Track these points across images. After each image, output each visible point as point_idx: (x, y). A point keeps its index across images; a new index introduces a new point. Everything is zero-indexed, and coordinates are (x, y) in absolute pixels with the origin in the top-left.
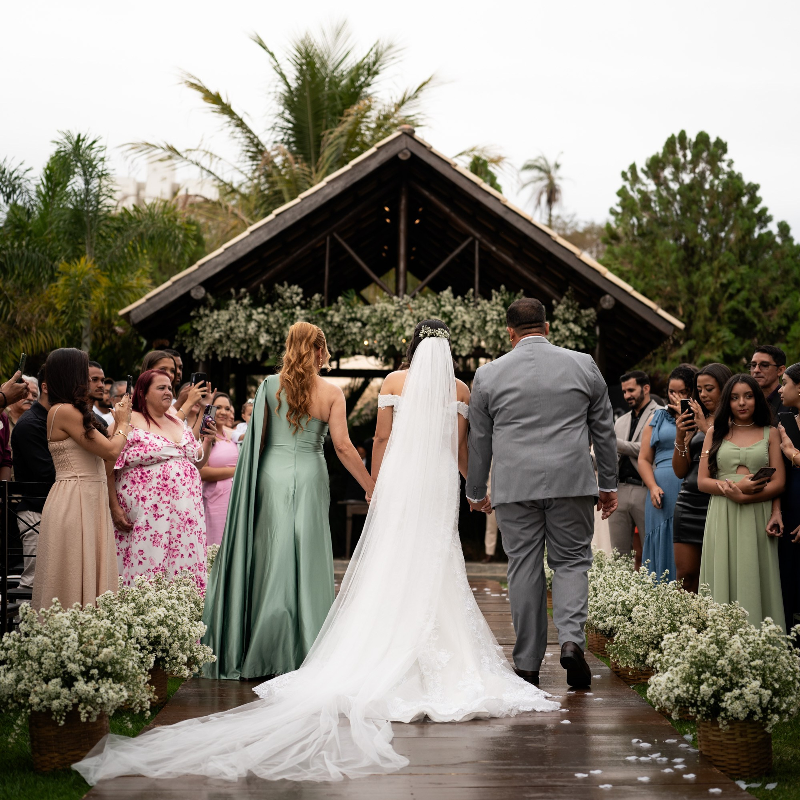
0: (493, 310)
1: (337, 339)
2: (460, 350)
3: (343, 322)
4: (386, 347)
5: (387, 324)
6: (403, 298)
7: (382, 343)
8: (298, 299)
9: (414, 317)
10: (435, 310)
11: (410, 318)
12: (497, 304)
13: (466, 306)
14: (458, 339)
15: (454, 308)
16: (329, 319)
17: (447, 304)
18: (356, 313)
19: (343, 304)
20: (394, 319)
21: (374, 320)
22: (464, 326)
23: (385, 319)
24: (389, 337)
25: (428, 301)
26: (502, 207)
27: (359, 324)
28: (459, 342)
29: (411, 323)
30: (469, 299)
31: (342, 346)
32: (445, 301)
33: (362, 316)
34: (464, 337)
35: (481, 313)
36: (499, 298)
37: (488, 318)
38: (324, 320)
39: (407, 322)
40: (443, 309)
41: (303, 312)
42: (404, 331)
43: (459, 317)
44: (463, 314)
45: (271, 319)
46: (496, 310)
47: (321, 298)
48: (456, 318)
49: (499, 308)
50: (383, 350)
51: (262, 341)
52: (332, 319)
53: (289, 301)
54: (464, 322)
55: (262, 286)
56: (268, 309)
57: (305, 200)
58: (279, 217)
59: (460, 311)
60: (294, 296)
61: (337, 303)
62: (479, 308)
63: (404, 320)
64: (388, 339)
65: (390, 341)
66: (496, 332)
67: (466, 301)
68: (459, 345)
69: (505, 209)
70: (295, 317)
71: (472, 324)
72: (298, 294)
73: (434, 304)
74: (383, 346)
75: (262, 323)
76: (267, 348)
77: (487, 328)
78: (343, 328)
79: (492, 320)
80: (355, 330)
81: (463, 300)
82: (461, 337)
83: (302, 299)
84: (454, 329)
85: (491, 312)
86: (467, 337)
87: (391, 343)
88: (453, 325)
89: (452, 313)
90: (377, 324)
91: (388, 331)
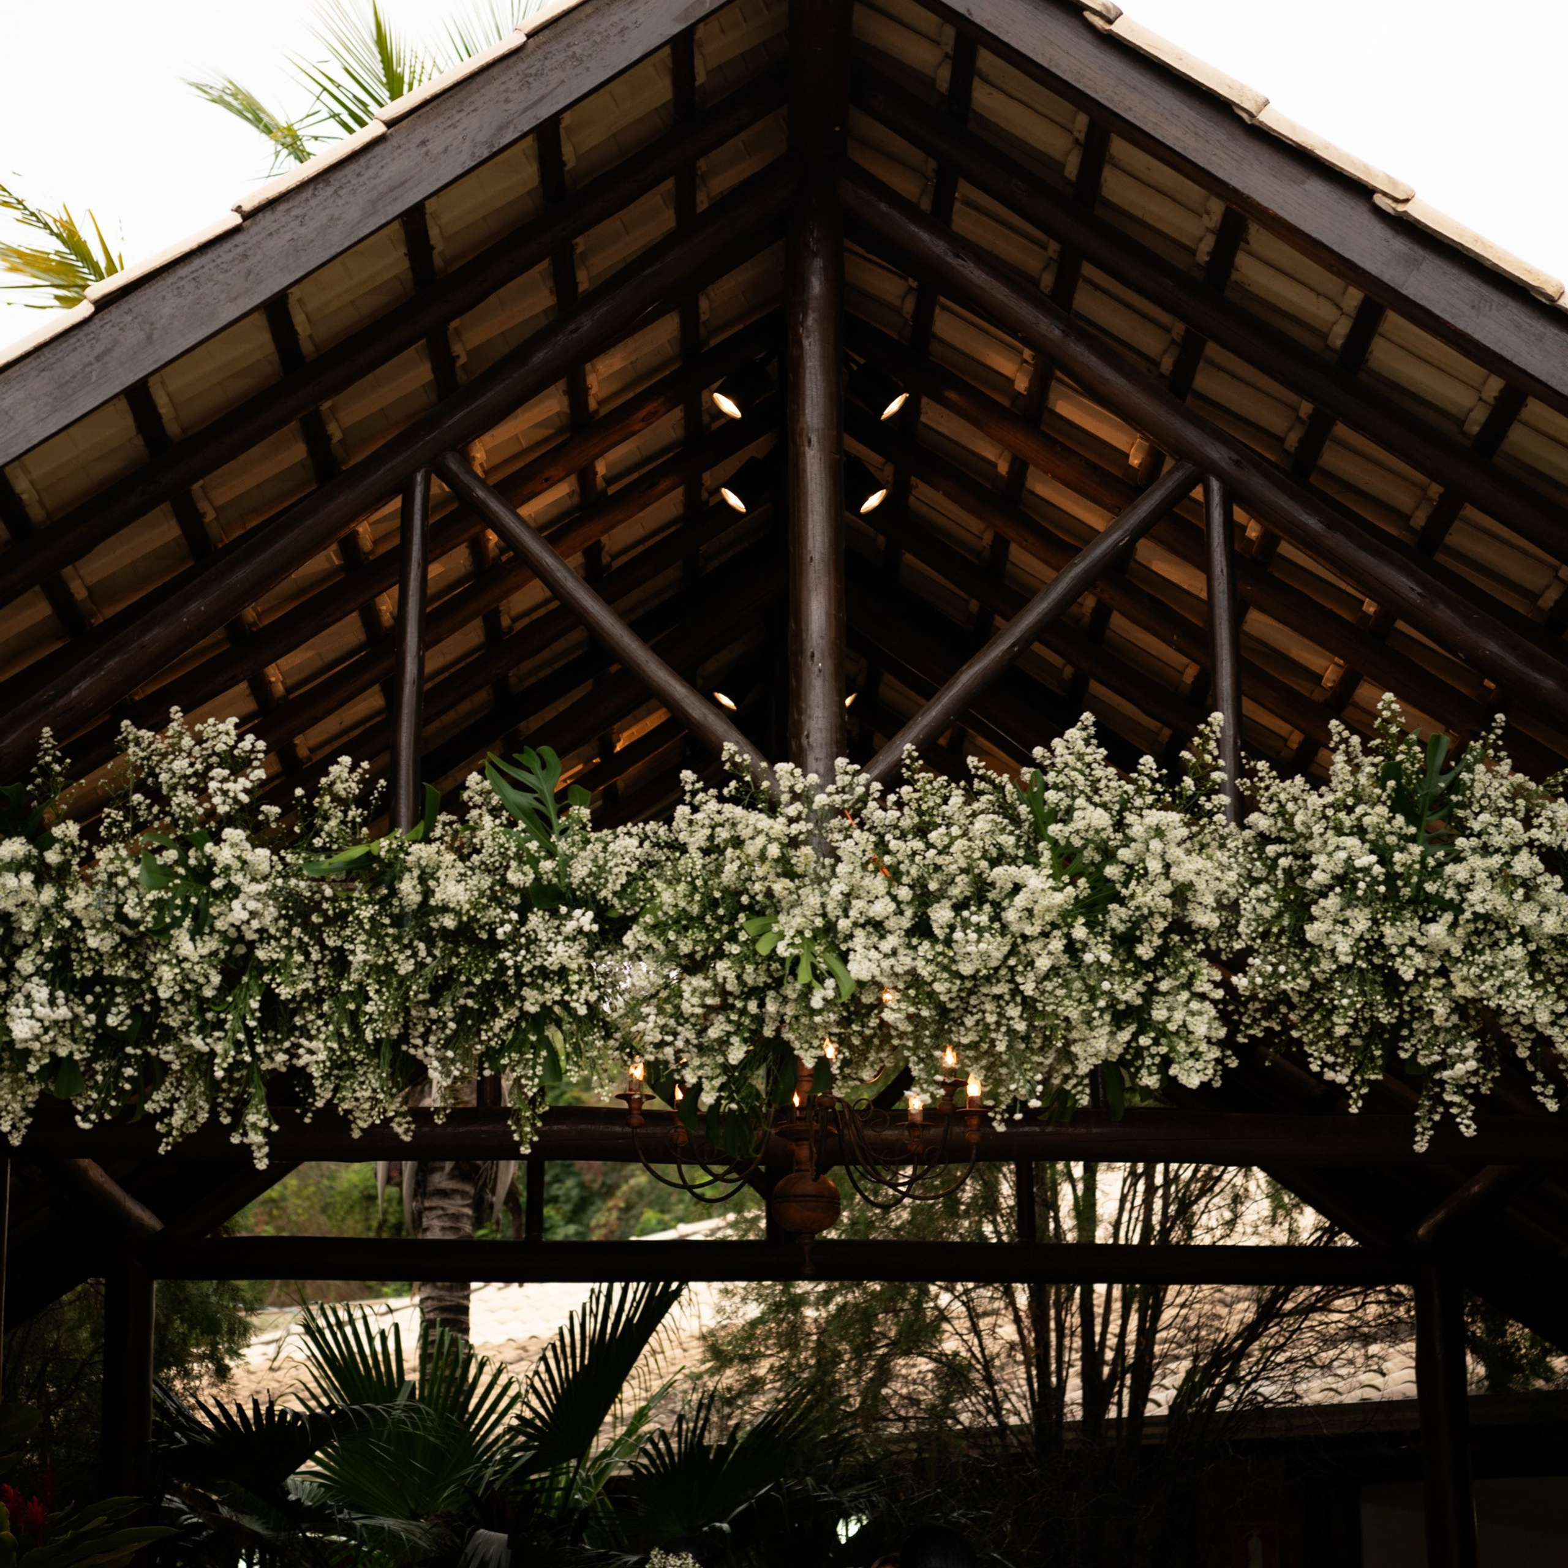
0: (1339, 831)
1: (463, 1013)
2: (1166, 1061)
3: (495, 912)
4: (737, 1053)
5: (742, 918)
6: (830, 776)
7: (714, 1033)
8: (239, 787)
9: (895, 875)
10: (1008, 841)
11: (878, 884)
12: (1358, 796)
13: (1193, 811)
14: (1151, 992)
15: (1120, 825)
16: (408, 888)
17: (1080, 802)
18: (567, 861)
19: (495, 812)
20: (780, 886)
21: (668, 897)
22: (1180, 926)
23: (733, 894)
24: (757, 993)
25: (971, 795)
26: (1380, 231)
27: (585, 919)
28: (1159, 1014)
29: (882, 908)
30: (1202, 775)
31: (492, 1055)
32: (1067, 788)
33: (600, 872)
34: (1188, 985)
35: (1271, 850)
36: (1369, 765)
37: (1319, 877)
38: (384, 902)
39: (857, 905)
40: (1054, 829)
41: (261, 857)
42: (844, 957)
43: (1154, 866)
44: (1176, 853)
45: (79, 900)
46: (1360, 831)
47: (367, 784)
48: (1134, 872)
49: (1375, 816)
50: (726, 1068)
51: (22, 1029)
52: (428, 893)
53: (182, 799)
54: (1181, 894)
55: (47, 731)
56: (66, 844)
57: (267, 220)
58: (114, 314)
59: (1159, 832)
60: (218, 772)
61: (461, 809)
62: (1260, 821)
63: (837, 888)
64: (753, 1007)
65: (759, 1020)
66: (1374, 945)
67: (1188, 782)
68: (1162, 1032)
69: (1400, 245)
70: (217, 884)
71: (1229, 908)
72: (237, 765)
73: (1005, 809)
74: (723, 1043)
75: (27, 924)
76: (57, 1066)
77: (1312, 932)
78: (494, 945)
79: (1345, 879)
80: (561, 954)
81: (1172, 780)
82: (1164, 986)
83: (261, 793)
84: (1125, 942)
85: (1333, 840)
86: (1202, 986)
87: (768, 1032)
88: (1117, 917)
89: (1109, 855)
90: (683, 922)
91: (750, 955)
